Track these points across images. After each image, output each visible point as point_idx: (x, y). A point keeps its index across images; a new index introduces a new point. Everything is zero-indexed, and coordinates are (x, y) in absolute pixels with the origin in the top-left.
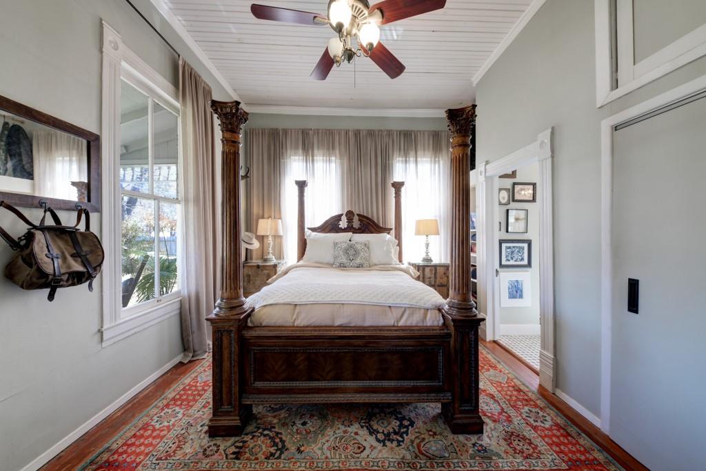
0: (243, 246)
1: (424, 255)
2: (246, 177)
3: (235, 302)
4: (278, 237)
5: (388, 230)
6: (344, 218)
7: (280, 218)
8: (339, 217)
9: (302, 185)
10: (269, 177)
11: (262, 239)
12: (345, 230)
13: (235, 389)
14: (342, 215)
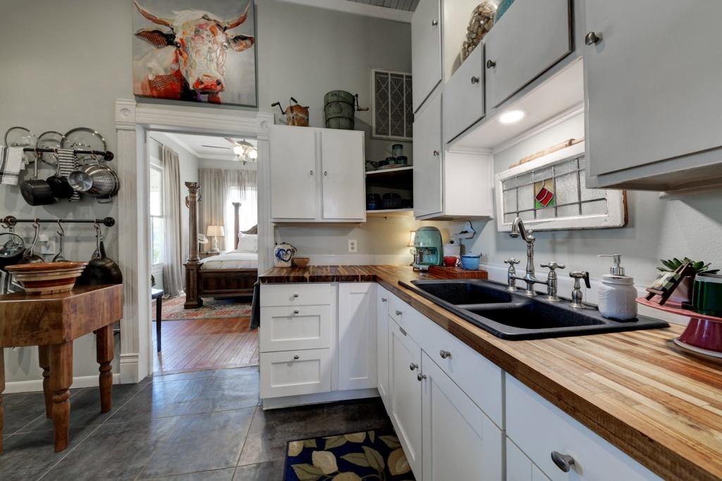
0: (199, 242)
2: (199, 200)
3: (195, 259)
4: (222, 238)
7: (223, 226)
9: (237, 206)
10: (215, 198)
11: (210, 238)
13: (196, 291)
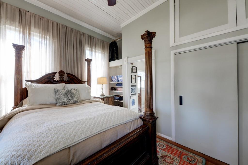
1: (101, 93)
5: (84, 82)
6: (57, 75)
8: (54, 74)
9: (19, 48)
12: (58, 82)
14: (56, 73)
